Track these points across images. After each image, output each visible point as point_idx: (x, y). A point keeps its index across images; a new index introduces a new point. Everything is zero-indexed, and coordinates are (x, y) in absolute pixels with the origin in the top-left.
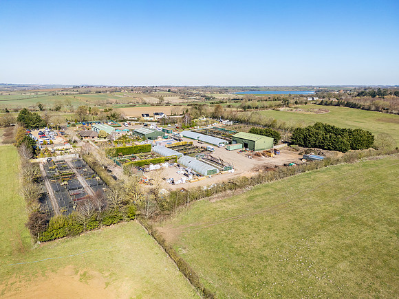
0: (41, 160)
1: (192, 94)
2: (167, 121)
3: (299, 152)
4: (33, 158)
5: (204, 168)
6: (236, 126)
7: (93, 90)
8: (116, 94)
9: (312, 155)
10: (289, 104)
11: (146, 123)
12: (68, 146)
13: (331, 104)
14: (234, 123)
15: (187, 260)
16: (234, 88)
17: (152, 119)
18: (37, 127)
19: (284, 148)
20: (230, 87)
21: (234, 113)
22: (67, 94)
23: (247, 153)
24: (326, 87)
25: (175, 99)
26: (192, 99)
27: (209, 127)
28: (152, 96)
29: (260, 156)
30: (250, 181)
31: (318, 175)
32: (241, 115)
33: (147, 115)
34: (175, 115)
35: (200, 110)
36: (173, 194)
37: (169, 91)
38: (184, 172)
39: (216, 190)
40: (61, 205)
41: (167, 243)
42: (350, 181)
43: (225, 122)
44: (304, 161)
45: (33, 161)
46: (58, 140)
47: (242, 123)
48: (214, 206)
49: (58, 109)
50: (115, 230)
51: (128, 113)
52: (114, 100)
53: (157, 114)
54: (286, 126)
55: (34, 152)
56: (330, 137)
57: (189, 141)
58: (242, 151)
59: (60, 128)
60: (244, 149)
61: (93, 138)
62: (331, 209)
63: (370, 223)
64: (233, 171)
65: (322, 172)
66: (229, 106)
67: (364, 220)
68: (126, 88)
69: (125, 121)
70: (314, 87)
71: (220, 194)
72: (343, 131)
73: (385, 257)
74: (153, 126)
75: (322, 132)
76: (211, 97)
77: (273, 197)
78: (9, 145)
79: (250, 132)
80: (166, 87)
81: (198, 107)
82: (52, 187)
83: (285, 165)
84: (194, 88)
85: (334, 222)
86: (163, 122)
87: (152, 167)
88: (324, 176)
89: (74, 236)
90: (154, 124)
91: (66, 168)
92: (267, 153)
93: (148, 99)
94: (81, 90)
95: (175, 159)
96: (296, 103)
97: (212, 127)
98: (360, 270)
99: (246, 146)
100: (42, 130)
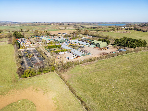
0: (22, 50)
1: (77, 26)
2: (67, 36)
3: (117, 48)
4: (19, 49)
5: (80, 54)
6: (93, 38)
7: (41, 24)
8: (49, 26)
9: (122, 49)
10: (115, 30)
11: (59, 37)
12: (31, 45)
13: (131, 29)
14: (93, 37)
15: (72, 86)
16: (94, 23)
17: (62, 35)
18: (20, 38)
19: (111, 47)
20: (92, 23)
21: (93, 33)
22: (31, 25)
23: (97, 48)
24: (130, 23)
25: (71, 28)
26: (77, 28)
27: (83, 38)
28: (62, 26)
29: (101, 49)
30: (97, 59)
31: (123, 57)
32: (95, 34)
33: (60, 34)
34: (70, 34)
35: (80, 32)
36: (68, 63)
37: (69, 24)
38: (73, 55)
39: (84, 62)
40: (29, 66)
41: (65, 80)
42: (136, 59)
43: (89, 36)
44: (118, 51)
45: (19, 50)
46: (28, 43)
47: (95, 37)
48: (83, 67)
49: (28, 31)
50: (47, 75)
51: (53, 33)
52: (48, 28)
53: (63, 33)
54: (113, 38)
55: (19, 47)
56: (129, 42)
57: (75, 44)
58: (95, 48)
59: (28, 38)
60: (96, 47)
61: (40, 42)
62: (127, 69)
63: (141, 75)
64: (91, 55)
65: (125, 56)
66: (91, 30)
67: (139, 74)
68: (52, 23)
69: (52, 36)
70: (125, 23)
71: (85, 63)
72: (135, 40)
73: (146, 87)
74: (62, 38)
75: (126, 40)
76: (85, 27)
77: (105, 65)
78: (11, 44)
79: (98, 40)
80: (68, 23)
81: (79, 30)
82: (26, 59)
83: (111, 53)
84: (78, 23)
85: (128, 74)
86: (66, 36)
87: (61, 53)
88: (126, 57)
89: (33, 76)
90: (62, 37)
91: (31, 53)
92: (104, 48)
93: (60, 28)
94: (36, 24)
95: (69, 50)
96: (117, 29)
97: (84, 38)
98: (136, 91)
99: (96, 45)
100: (22, 39)
